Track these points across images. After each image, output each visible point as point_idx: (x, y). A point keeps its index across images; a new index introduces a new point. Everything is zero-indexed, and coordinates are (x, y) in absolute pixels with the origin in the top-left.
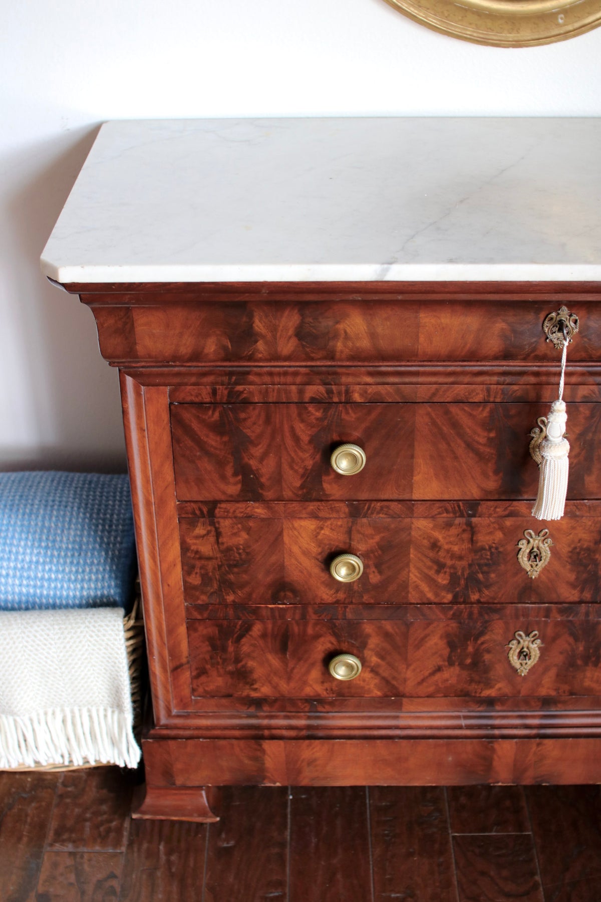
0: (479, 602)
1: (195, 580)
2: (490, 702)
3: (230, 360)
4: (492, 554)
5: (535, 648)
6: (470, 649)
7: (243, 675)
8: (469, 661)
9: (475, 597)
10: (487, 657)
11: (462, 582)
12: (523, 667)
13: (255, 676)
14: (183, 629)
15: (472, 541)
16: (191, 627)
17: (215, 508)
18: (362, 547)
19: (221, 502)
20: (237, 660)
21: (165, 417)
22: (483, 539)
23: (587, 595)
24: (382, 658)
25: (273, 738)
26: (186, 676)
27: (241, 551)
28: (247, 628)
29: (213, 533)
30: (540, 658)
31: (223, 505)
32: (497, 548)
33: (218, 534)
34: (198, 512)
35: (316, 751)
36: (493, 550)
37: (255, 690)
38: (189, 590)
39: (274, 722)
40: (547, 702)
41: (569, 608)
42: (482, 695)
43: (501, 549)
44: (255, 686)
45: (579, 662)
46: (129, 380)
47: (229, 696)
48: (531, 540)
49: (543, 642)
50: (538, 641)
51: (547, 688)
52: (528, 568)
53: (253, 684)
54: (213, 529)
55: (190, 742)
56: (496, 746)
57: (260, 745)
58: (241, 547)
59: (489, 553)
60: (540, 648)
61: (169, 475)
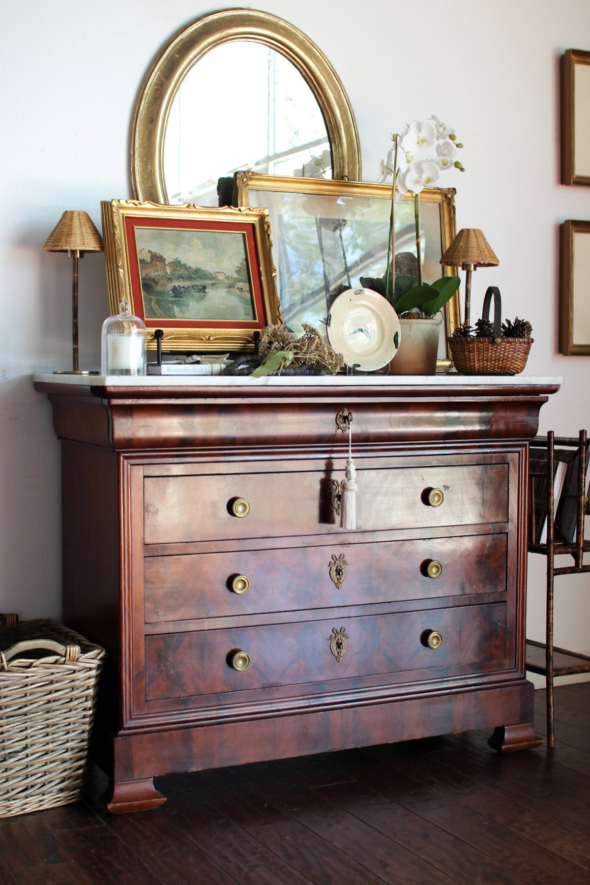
0: (312, 609)
4: (316, 572)
7: (176, 679)
13: (185, 679)
23: (368, 599)
25: (198, 726)
28: (180, 641)
32: (318, 569)
35: (224, 734)
36: (316, 570)
43: (320, 569)
44: (184, 688)
47: (167, 698)
53: (182, 687)
56: (331, 716)
57: (191, 734)
59: (314, 572)
61: (141, 527)
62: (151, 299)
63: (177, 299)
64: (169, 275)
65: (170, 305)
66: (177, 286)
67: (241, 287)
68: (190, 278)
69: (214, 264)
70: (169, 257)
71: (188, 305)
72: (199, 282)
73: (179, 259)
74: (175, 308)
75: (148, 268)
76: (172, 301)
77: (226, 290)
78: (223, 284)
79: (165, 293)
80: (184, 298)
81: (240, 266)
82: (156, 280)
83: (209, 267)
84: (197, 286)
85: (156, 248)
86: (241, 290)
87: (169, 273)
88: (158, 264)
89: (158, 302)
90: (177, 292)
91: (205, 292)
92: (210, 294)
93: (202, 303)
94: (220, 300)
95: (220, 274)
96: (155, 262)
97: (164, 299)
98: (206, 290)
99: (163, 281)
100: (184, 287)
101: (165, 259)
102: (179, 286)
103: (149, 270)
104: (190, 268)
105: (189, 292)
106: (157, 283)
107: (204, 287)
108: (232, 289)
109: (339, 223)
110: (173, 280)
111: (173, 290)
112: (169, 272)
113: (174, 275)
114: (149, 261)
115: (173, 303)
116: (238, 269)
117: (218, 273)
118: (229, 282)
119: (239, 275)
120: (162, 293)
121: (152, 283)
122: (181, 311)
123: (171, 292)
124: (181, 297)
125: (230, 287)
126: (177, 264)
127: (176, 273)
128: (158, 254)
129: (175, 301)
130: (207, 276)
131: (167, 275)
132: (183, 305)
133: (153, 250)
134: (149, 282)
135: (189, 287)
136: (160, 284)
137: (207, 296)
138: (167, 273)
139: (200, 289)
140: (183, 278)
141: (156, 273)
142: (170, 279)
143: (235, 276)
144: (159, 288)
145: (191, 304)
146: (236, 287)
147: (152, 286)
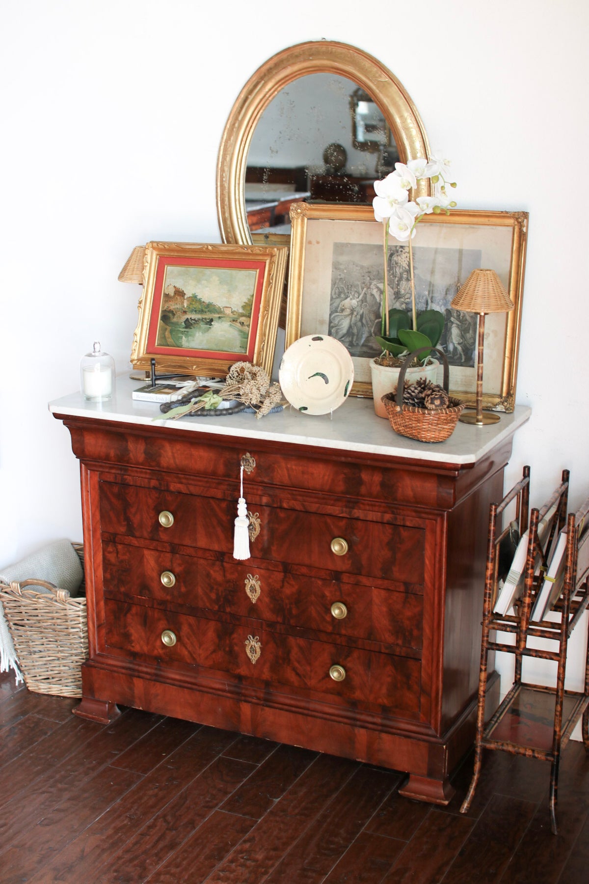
0: (230, 613)
1: (108, 576)
2: (240, 678)
3: (120, 462)
4: (234, 584)
5: (258, 646)
6: (228, 642)
7: (127, 636)
8: (227, 649)
9: (228, 610)
10: (236, 648)
11: (222, 599)
12: (254, 658)
13: (133, 638)
14: (102, 603)
15: (224, 576)
16: (106, 604)
17: (116, 537)
18: (178, 569)
19: (118, 534)
20: (125, 626)
21: (97, 487)
22: (229, 576)
23: (280, 619)
24: (188, 639)
25: (139, 677)
26: (104, 631)
27: (127, 563)
28: (129, 610)
29: (115, 551)
30: (261, 654)
31: (119, 536)
32: (236, 582)
33: (117, 553)
34: (109, 538)
35: (157, 689)
36: (234, 583)
37: (133, 647)
38: (106, 581)
39: (141, 668)
40: (267, 684)
41: (272, 625)
42: (235, 673)
43: (238, 583)
44: (133, 645)
45: (281, 661)
46: (83, 465)
47: (121, 648)
48: (251, 580)
49: (261, 644)
50: (259, 643)
51: (266, 674)
52: (251, 597)
53: (131, 644)
54: (115, 549)
55: (102, 671)
56: (241, 706)
57: (132, 680)
58: (127, 561)
59: (232, 584)
60: (260, 647)
61: (98, 517)
62: (166, 329)
63: (187, 330)
64: (185, 308)
65: (180, 335)
66: (189, 318)
67: (243, 321)
68: (202, 312)
69: (225, 299)
70: (189, 293)
71: (193, 336)
72: (208, 316)
73: (196, 294)
74: (184, 338)
75: (170, 301)
76: (182, 331)
77: (229, 323)
78: (228, 318)
79: (178, 324)
80: (193, 330)
81: (247, 301)
82: (174, 312)
83: (220, 303)
84: (205, 319)
85: (180, 285)
86: (242, 324)
87: (186, 307)
88: (178, 298)
89: (171, 332)
90: (189, 324)
91: (211, 325)
92: (215, 326)
93: (206, 334)
94: (222, 333)
95: (228, 309)
96: (176, 296)
97: (176, 329)
98: (212, 323)
99: (179, 313)
100: (194, 320)
101: (185, 294)
102: (191, 318)
103: (171, 303)
104: (204, 302)
105: (197, 324)
106: (174, 315)
107: (212, 320)
108: (234, 322)
109: (396, 249)
110: (187, 313)
111: (185, 322)
112: (185, 305)
113: (189, 308)
114: (172, 295)
115: (182, 333)
116: (244, 304)
117: (227, 307)
118: (234, 316)
119: (244, 310)
120: (176, 324)
121: (170, 315)
122: (188, 341)
123: (183, 324)
124: (191, 328)
125: (234, 321)
126: (194, 298)
127: (191, 306)
128: (180, 290)
129: (185, 331)
130: (216, 310)
131: (183, 309)
132: (191, 336)
133: (178, 286)
134: (168, 314)
135: (199, 319)
136: (176, 316)
137: (212, 329)
138: (184, 307)
139: (208, 322)
140: (196, 311)
141: (176, 306)
142: (185, 312)
143: (241, 311)
144: (175, 320)
145: (197, 335)
146: (238, 321)
147: (170, 318)
